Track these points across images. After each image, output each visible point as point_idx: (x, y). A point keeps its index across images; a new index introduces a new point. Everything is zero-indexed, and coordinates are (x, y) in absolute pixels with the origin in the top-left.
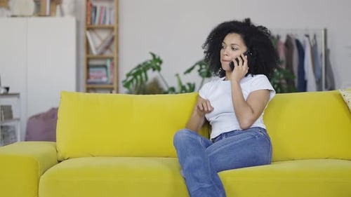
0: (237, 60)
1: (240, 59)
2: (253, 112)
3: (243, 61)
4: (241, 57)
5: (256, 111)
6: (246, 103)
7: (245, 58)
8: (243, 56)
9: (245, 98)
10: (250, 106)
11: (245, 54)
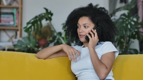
0: (89, 34)
1: (91, 33)
2: (107, 68)
3: (94, 34)
4: (92, 31)
5: (109, 67)
6: (100, 61)
7: (95, 31)
8: (93, 30)
9: (100, 58)
10: (104, 64)
11: (94, 29)
